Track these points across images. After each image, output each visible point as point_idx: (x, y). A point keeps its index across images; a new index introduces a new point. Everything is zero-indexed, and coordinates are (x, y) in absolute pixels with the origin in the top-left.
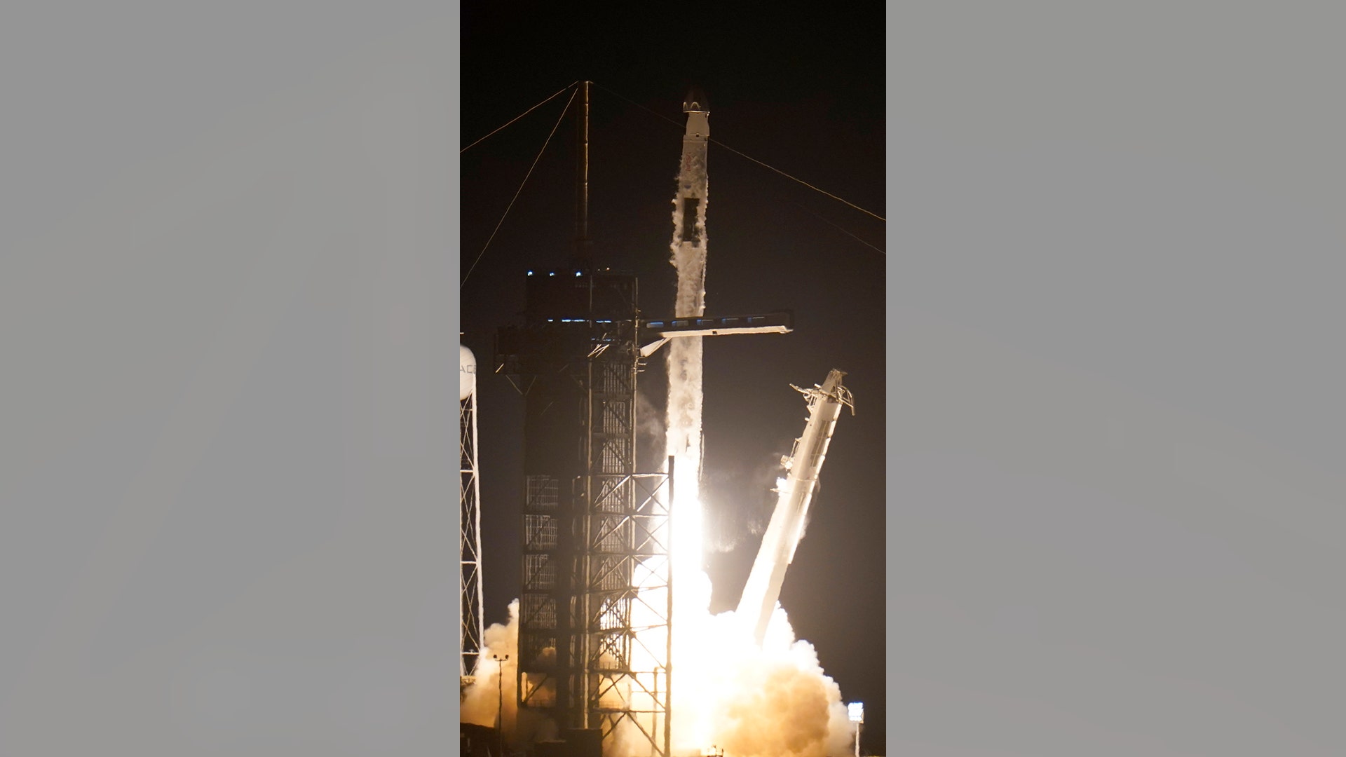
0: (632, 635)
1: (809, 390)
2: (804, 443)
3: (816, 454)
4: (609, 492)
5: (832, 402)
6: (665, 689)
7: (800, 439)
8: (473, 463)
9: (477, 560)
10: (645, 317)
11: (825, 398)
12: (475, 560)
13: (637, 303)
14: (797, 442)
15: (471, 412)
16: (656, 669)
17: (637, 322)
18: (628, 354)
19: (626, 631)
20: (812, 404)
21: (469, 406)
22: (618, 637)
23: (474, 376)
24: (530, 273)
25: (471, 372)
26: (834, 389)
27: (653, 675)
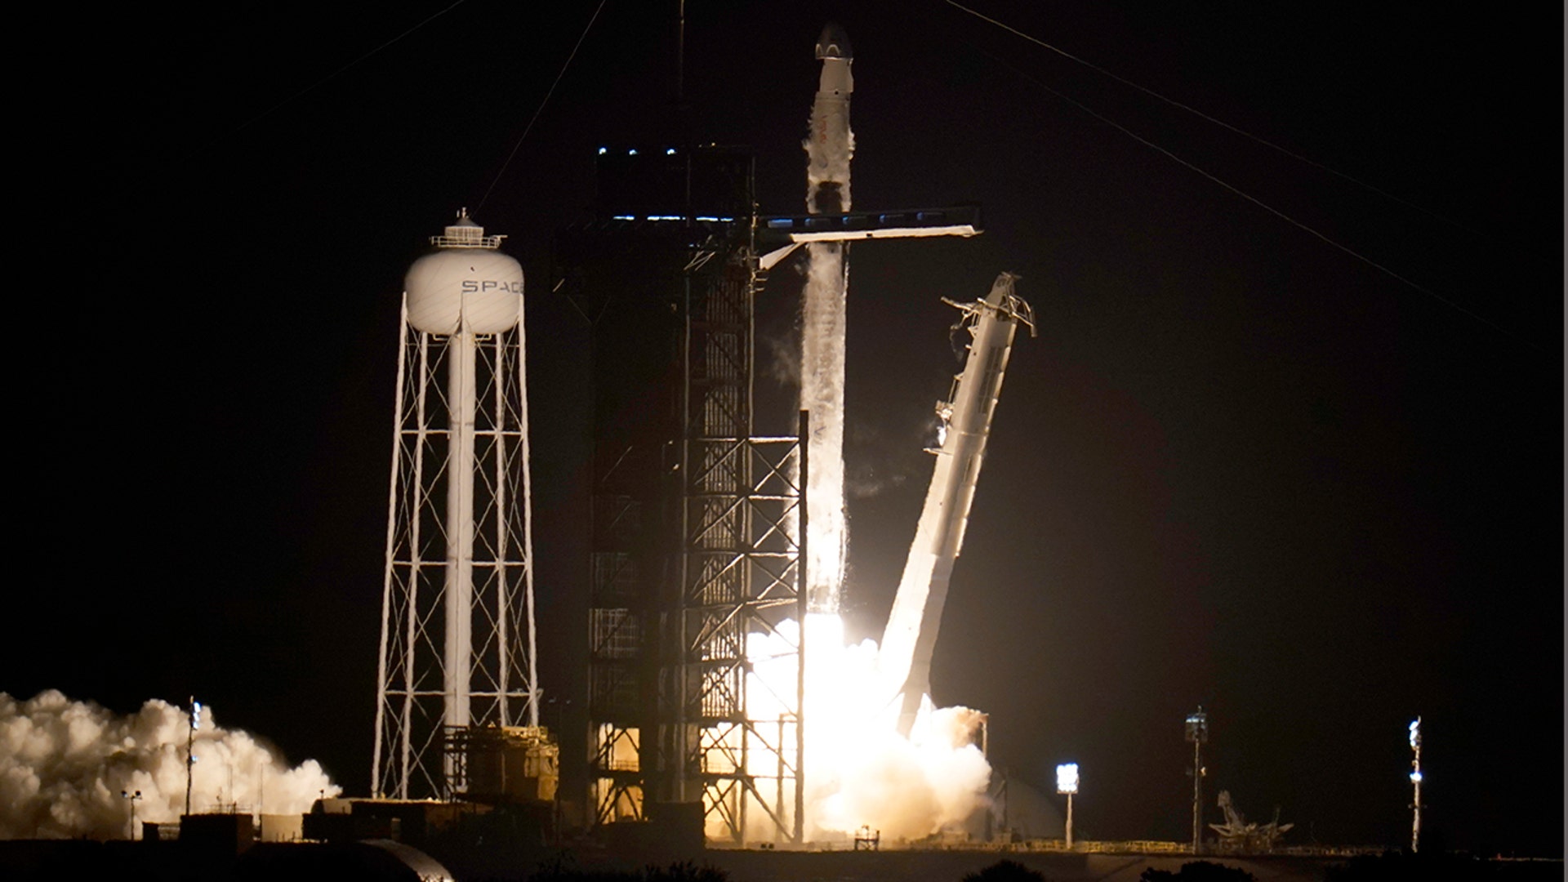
0: (748, 668)
1: (971, 305)
2: (967, 381)
3: (985, 397)
4: (716, 463)
5: (1004, 320)
6: (795, 745)
7: (961, 374)
8: (521, 422)
9: (526, 560)
10: (767, 213)
11: (993, 315)
12: (523, 560)
13: (753, 192)
14: (958, 381)
15: (518, 349)
16: (782, 716)
17: (754, 218)
18: (741, 265)
19: (739, 661)
20: (975, 324)
21: (516, 340)
22: (727, 672)
23: (521, 297)
24: (603, 151)
25: (516, 292)
26: (1004, 299)
27: (777, 726)
